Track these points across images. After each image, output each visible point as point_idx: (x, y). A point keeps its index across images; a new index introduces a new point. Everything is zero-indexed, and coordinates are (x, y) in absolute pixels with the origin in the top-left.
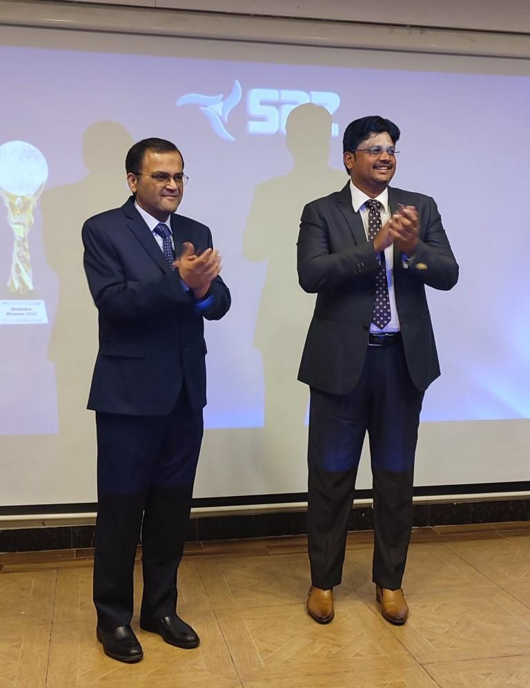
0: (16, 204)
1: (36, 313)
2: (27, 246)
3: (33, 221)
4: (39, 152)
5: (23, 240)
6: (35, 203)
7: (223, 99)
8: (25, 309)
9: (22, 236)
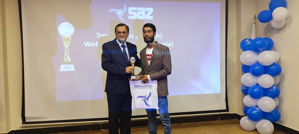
0: (66, 39)
1: (71, 68)
2: (68, 50)
3: (70, 43)
4: (72, 25)
5: (68, 48)
6: (71, 39)
7: (121, 10)
8: (68, 67)
9: (67, 47)
